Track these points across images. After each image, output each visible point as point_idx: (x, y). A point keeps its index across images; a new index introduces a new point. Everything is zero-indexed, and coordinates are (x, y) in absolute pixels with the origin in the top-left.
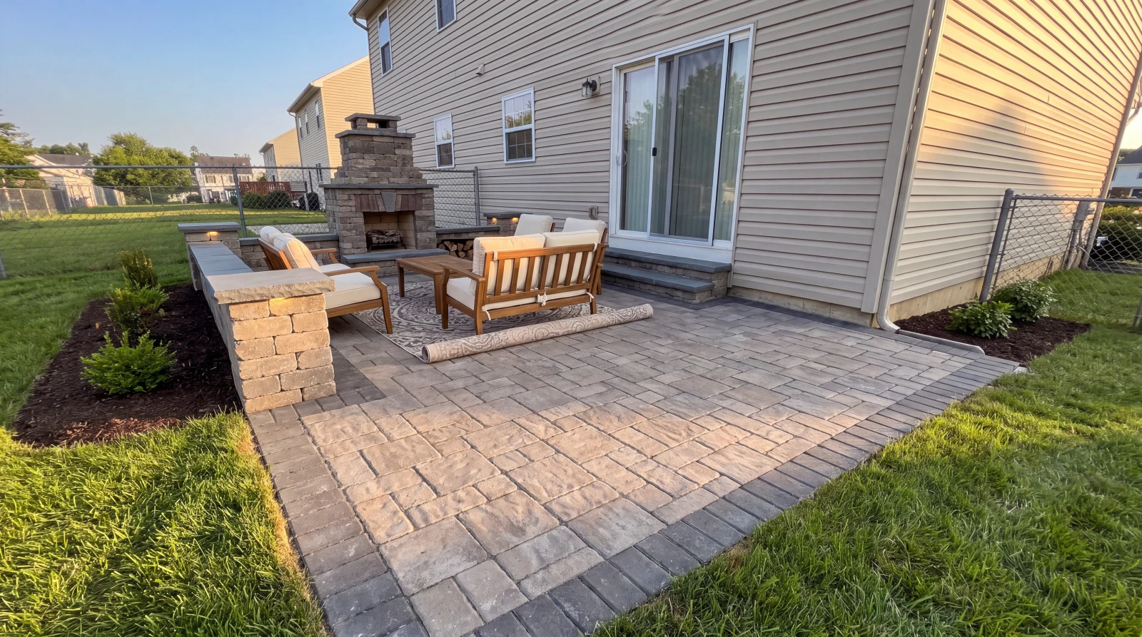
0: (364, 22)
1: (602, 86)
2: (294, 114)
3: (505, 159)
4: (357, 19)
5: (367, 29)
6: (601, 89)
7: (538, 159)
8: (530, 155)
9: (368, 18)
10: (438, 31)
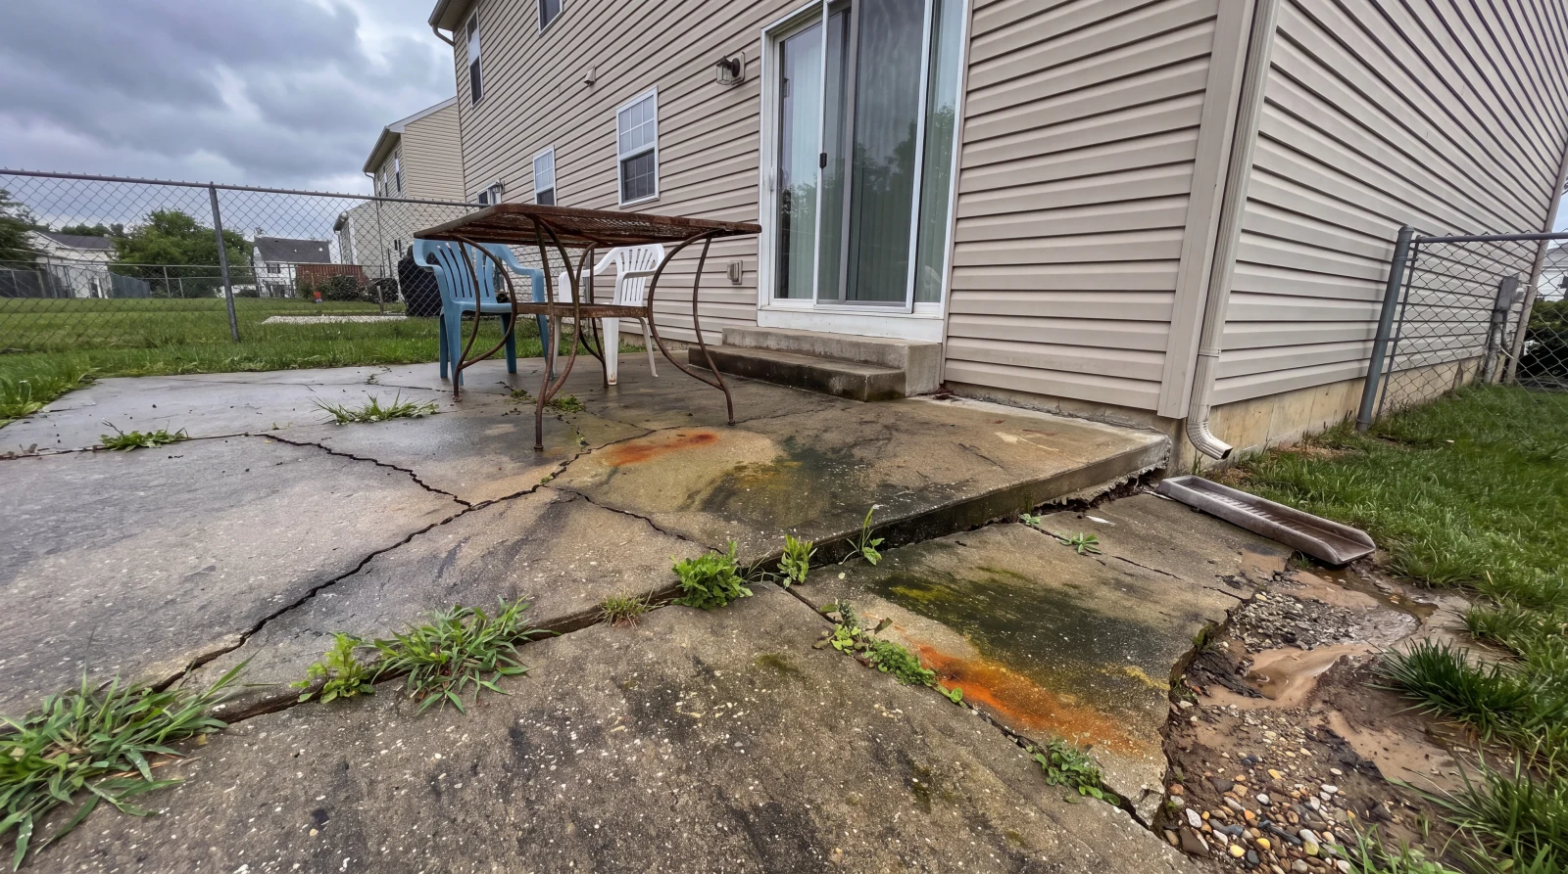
0: (449, 34)
1: (749, 67)
2: (372, 175)
3: (620, 201)
4: (440, 31)
5: (452, 44)
6: (747, 72)
7: (663, 195)
8: (652, 191)
9: (453, 29)
10: (540, 32)
